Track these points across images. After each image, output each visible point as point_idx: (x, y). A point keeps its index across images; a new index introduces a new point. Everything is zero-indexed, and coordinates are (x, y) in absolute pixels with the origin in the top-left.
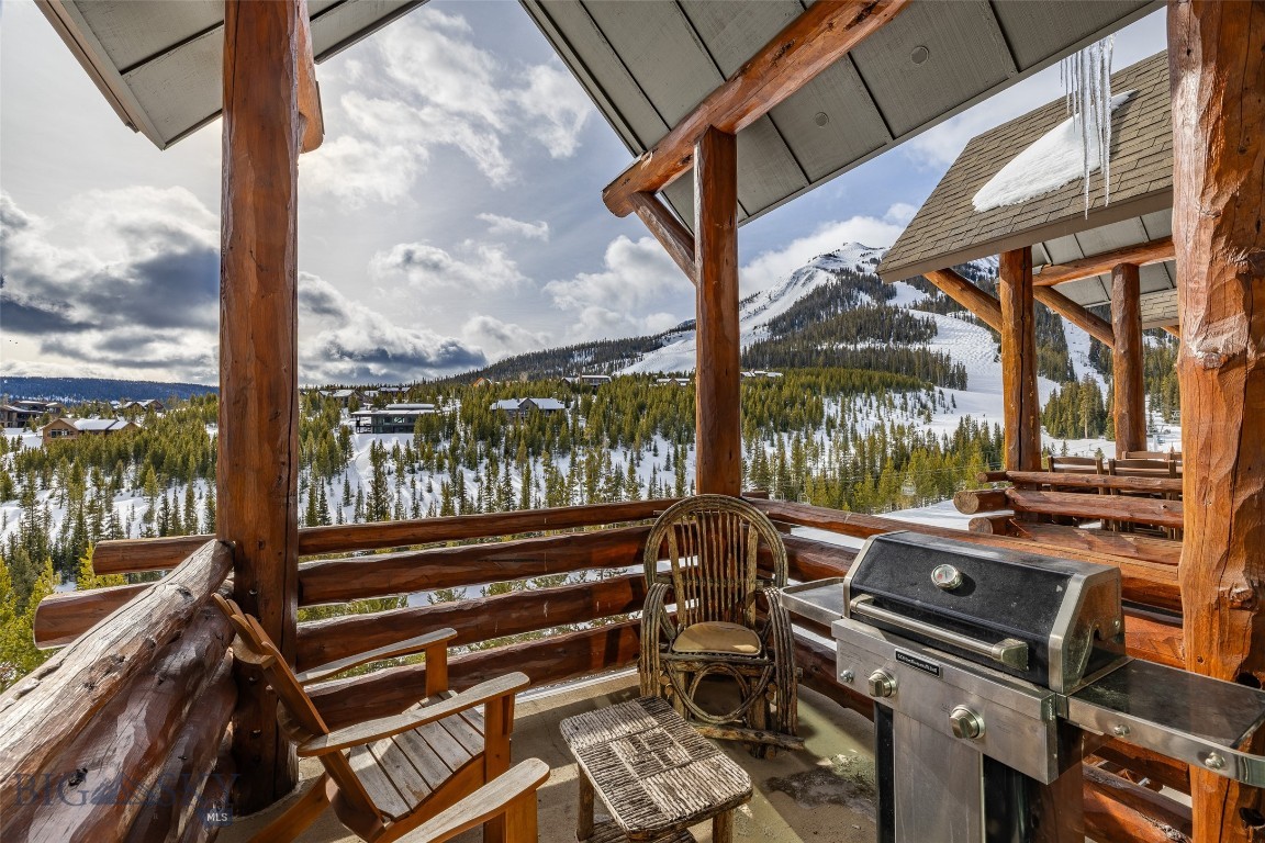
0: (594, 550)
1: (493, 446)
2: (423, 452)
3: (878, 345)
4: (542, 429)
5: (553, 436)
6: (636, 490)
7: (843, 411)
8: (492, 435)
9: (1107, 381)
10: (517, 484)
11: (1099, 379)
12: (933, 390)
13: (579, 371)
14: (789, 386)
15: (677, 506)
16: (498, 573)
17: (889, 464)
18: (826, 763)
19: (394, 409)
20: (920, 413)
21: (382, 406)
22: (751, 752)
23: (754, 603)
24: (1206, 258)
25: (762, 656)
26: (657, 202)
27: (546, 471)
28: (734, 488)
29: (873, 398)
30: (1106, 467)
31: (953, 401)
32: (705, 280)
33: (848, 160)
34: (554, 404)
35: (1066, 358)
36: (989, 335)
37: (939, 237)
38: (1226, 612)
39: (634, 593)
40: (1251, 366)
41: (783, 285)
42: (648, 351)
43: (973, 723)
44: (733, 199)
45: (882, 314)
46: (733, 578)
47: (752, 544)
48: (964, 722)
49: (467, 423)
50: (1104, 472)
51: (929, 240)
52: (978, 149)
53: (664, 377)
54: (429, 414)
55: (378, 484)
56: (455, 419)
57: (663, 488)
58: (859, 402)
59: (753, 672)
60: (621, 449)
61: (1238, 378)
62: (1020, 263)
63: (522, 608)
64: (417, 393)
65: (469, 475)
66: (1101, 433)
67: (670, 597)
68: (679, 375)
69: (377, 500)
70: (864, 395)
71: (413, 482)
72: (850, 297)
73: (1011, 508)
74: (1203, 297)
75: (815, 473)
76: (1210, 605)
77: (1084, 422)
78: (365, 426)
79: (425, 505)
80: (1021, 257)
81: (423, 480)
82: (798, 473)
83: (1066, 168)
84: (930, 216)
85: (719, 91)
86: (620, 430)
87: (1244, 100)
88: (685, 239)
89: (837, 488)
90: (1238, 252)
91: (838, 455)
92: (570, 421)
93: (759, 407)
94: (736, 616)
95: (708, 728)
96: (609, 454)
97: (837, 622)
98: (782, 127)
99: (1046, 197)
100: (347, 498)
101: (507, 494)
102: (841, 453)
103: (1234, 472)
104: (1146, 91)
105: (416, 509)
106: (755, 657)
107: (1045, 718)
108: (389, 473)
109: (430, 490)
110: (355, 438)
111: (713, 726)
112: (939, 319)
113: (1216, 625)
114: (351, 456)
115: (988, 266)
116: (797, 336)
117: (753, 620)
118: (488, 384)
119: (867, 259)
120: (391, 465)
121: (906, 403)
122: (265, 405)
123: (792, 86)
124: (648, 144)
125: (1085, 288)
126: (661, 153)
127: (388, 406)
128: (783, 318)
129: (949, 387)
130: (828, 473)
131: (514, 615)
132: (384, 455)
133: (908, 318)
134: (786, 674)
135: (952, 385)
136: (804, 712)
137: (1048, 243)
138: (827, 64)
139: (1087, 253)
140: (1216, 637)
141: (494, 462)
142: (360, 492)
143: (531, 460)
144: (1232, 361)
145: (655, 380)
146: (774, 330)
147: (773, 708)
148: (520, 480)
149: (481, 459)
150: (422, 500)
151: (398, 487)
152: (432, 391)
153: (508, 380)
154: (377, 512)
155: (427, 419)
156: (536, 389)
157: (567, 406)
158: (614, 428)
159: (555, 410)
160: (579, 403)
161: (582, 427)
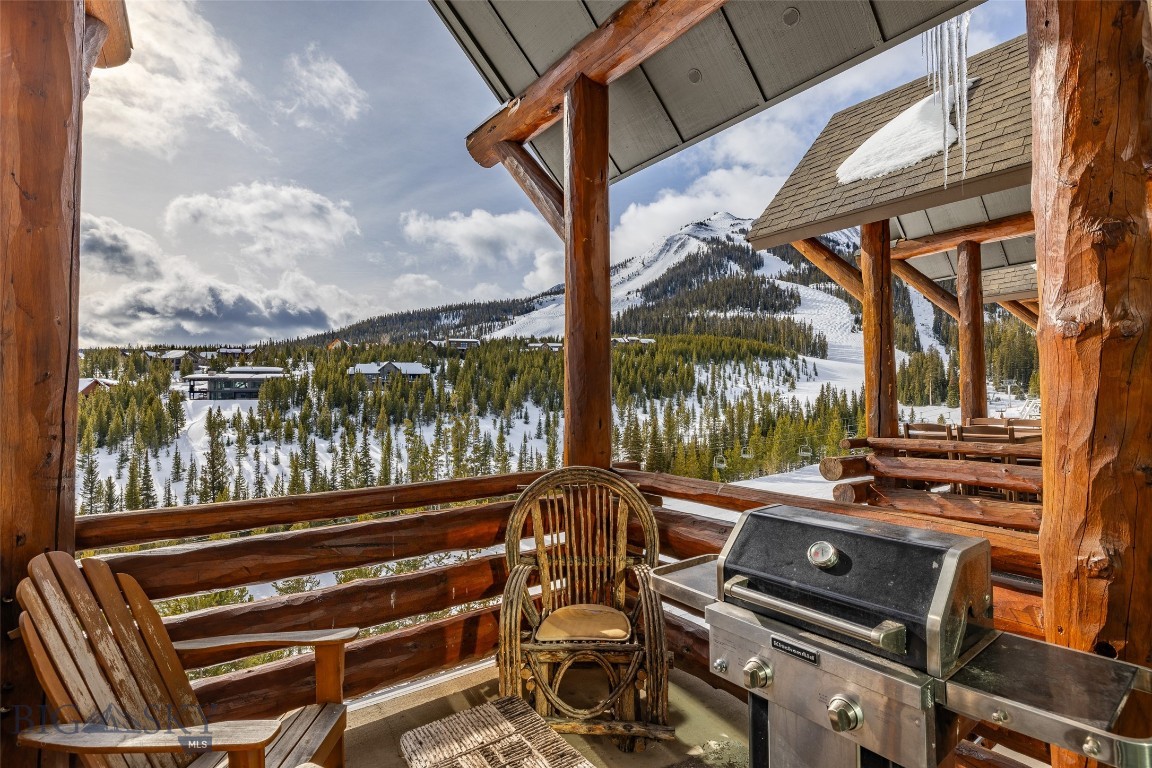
0: (450, 530)
1: (351, 413)
2: (269, 421)
3: (747, 314)
4: (405, 395)
5: (417, 402)
6: (505, 459)
7: (713, 378)
8: (349, 401)
9: (948, 352)
10: (376, 454)
11: (941, 350)
12: (797, 358)
13: (446, 333)
14: (661, 352)
15: (542, 480)
16: (336, 561)
17: (757, 430)
18: (697, 751)
19: (235, 373)
20: (785, 381)
21: (222, 370)
22: (619, 747)
23: (624, 582)
24: (1064, 227)
25: (631, 640)
26: (524, 153)
27: (408, 440)
28: (603, 458)
29: (742, 366)
30: (955, 433)
31: (815, 369)
32: (575, 237)
33: (720, 120)
34: (417, 368)
35: (913, 330)
36: (846, 307)
37: (805, 206)
38: (1085, 581)
39: (495, 577)
40: (1106, 335)
41: (657, 251)
42: (518, 314)
43: (851, 714)
44: (604, 154)
45: (750, 283)
46: (601, 555)
47: (622, 519)
48: (842, 713)
49: (321, 389)
50: (953, 438)
51: (796, 210)
52: (841, 123)
53: (536, 342)
54: (277, 378)
55: (215, 456)
56: (307, 384)
57: (534, 456)
58: (729, 369)
59: (621, 659)
60: (490, 417)
61: (1094, 347)
62: (879, 235)
63: (365, 600)
64: (263, 355)
65: (322, 445)
66: (943, 400)
67: (534, 578)
68: (551, 340)
69: (213, 475)
70: (733, 363)
71: (257, 454)
72: (720, 266)
73: (872, 474)
74: (1061, 266)
75: (686, 440)
76: (1069, 574)
77: (929, 389)
78: (200, 392)
79: (271, 479)
80: (880, 230)
81: (268, 451)
82: (670, 441)
83: (920, 146)
84: (797, 186)
85: (590, 38)
86: (489, 396)
87: (1098, 73)
88: (554, 192)
89: (707, 454)
90: (1093, 222)
91: (708, 422)
92: (436, 387)
93: (632, 373)
94: (606, 597)
95: (573, 724)
96: (477, 421)
97: (711, 607)
98: (655, 82)
99: (901, 173)
100: (177, 472)
101: (364, 465)
102: (711, 420)
103: (1092, 440)
104: (988, 80)
105: (260, 483)
106: (624, 642)
107: (924, 707)
108: (228, 444)
109: (276, 463)
110: (188, 404)
111: (578, 721)
112: (803, 291)
113: (1075, 594)
114: (183, 425)
115: (846, 241)
116: (669, 303)
117: (622, 601)
118: (344, 347)
119: (737, 229)
120: (231, 434)
121: (772, 371)
122: (29, 365)
123: (665, 37)
124: (515, 89)
125: (935, 263)
126: (530, 100)
127: (228, 369)
128: (655, 284)
129: (812, 356)
130: (699, 440)
131: (355, 609)
132: (222, 424)
133: (774, 289)
134: (656, 659)
135: (814, 354)
136: (676, 697)
137: (902, 217)
138: (701, 17)
139: (936, 230)
140: (1075, 606)
141: (351, 431)
142: (193, 466)
143: (393, 428)
144: (1089, 330)
145: (526, 345)
146: (647, 296)
147: (643, 694)
148: (379, 450)
149: (336, 427)
150: (266, 473)
151: (238, 459)
152: (280, 353)
153: (367, 342)
154: (213, 489)
155: (274, 385)
156: (398, 352)
157: (433, 372)
158: (483, 394)
159: (419, 375)
160: (446, 367)
161: (448, 394)
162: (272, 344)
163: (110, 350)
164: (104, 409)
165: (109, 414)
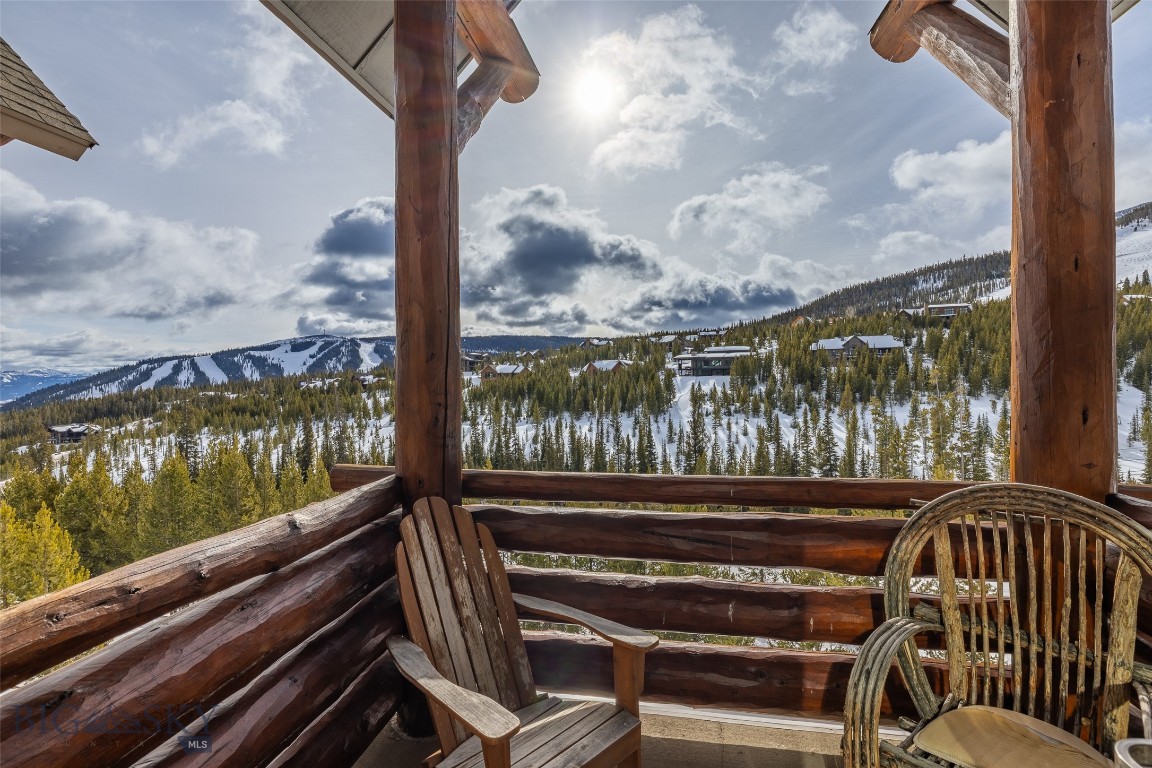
1: (813, 390)
2: (739, 395)
4: (873, 372)
5: (887, 379)
8: (812, 378)
10: (840, 433)
13: (925, 299)
15: (953, 497)
19: (712, 352)
21: (701, 350)
27: (875, 420)
34: (888, 341)
46: (1074, 645)
49: (784, 366)
54: (745, 357)
55: (697, 424)
56: (771, 361)
64: (734, 335)
65: (785, 421)
69: (695, 440)
71: (729, 424)
78: (686, 369)
79: (740, 447)
81: (738, 423)
86: (986, 372)
92: (911, 362)
96: (967, 403)
100: (671, 436)
101: (826, 443)
105: (731, 451)
108: (707, 415)
109: (745, 434)
110: (678, 380)
114: (674, 397)
118: (807, 323)
120: (708, 406)
127: (706, 350)
131: (685, 609)
132: (702, 397)
141: (814, 407)
142: (681, 431)
143: (859, 407)
148: (844, 429)
149: (799, 403)
150: (737, 442)
151: (715, 428)
152: (747, 333)
153: (831, 317)
154: (695, 452)
155: (742, 362)
156: (865, 325)
157: (907, 344)
158: (975, 370)
159: (890, 349)
160: (924, 339)
161: (928, 369)
162: (741, 324)
163: (628, 338)
164: (625, 383)
165: (627, 387)
